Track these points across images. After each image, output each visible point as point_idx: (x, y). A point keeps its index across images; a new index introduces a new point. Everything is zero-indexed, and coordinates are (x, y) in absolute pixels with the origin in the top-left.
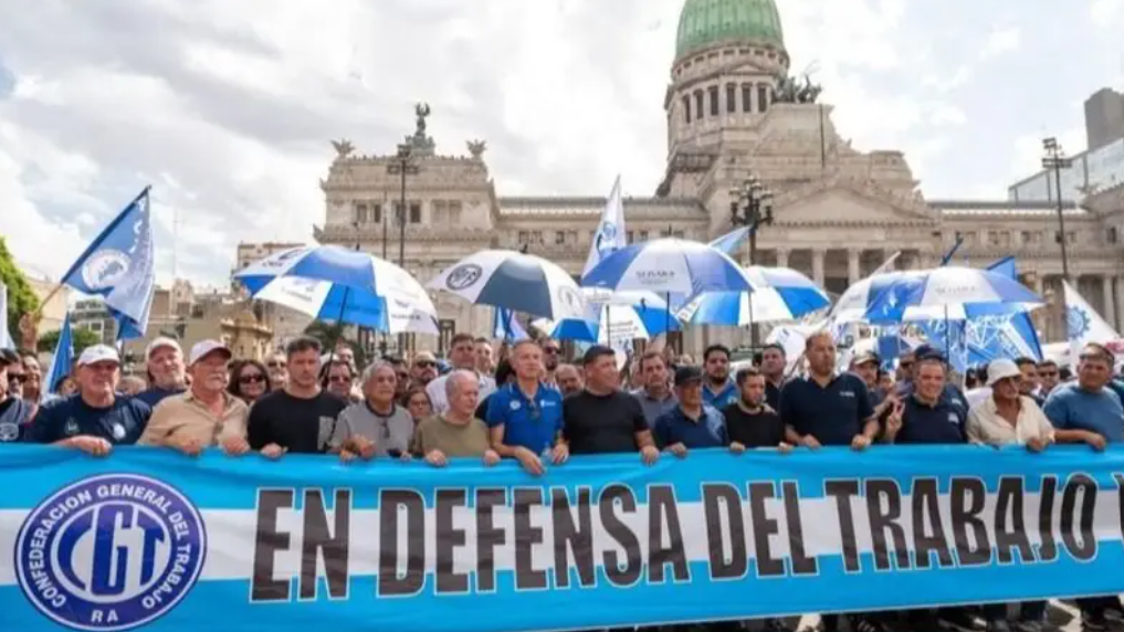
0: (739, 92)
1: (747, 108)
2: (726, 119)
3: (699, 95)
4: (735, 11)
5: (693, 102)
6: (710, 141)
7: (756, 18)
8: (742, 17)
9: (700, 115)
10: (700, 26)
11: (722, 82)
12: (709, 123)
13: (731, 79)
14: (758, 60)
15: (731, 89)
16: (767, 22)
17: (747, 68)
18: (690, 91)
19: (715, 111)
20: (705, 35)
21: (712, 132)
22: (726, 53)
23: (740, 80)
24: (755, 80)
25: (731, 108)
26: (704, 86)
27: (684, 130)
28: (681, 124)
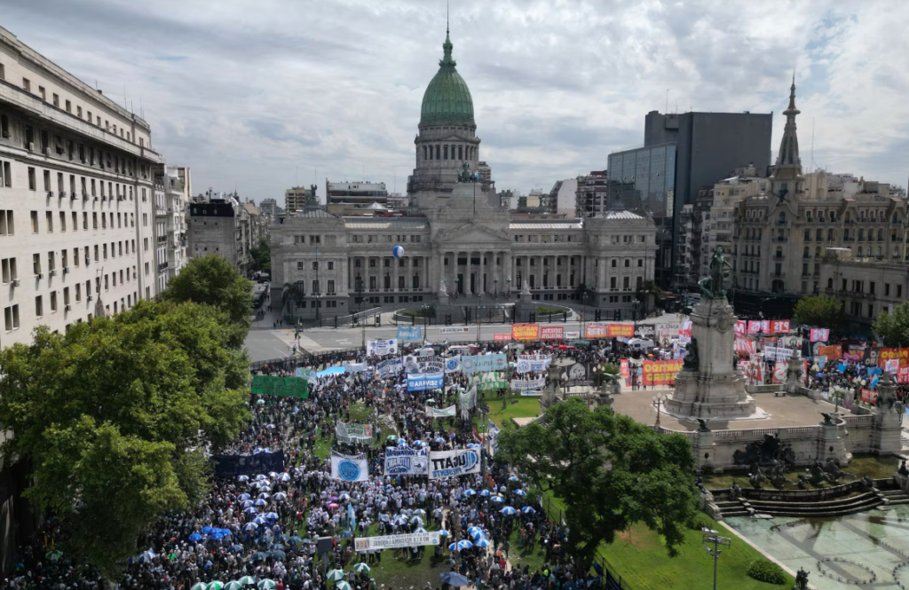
0: (450, 149)
1: (453, 158)
2: (444, 163)
3: (431, 148)
4: (449, 107)
5: (428, 150)
6: (435, 172)
7: (459, 109)
8: (452, 110)
9: (431, 158)
10: (433, 110)
11: (442, 144)
12: (435, 163)
13: (446, 143)
14: (459, 132)
15: (446, 148)
16: (465, 111)
17: (454, 138)
18: (427, 144)
19: (438, 157)
20: (435, 117)
21: (436, 168)
22: (444, 128)
23: (450, 144)
24: (457, 144)
25: (446, 157)
26: (434, 144)
27: (424, 162)
28: (422, 160)
